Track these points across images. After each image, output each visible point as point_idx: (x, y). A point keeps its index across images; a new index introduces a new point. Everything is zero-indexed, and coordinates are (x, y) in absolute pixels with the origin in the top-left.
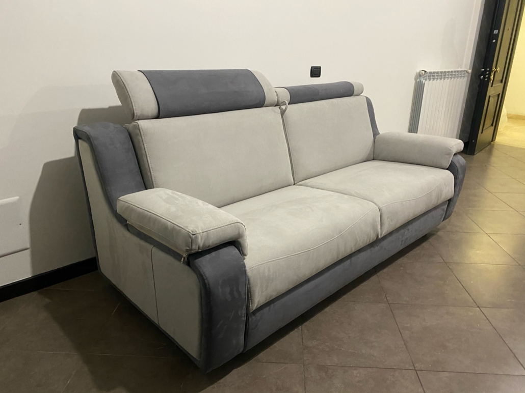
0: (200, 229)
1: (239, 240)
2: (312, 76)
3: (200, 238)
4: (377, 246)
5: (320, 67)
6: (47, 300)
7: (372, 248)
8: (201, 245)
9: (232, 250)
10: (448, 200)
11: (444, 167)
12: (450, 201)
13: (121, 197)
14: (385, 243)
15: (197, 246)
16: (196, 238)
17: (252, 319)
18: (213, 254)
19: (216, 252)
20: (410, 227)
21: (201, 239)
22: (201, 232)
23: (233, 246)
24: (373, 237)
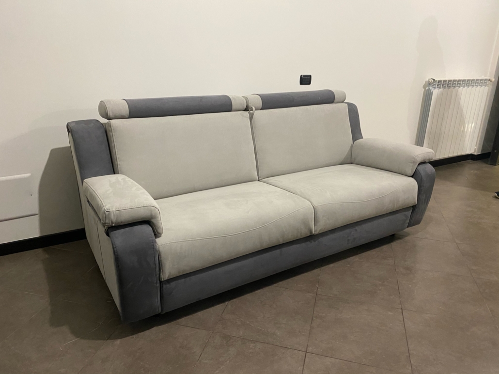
0: (114, 208)
1: (152, 220)
2: (301, 83)
3: (112, 215)
4: (315, 241)
5: (310, 76)
6: (47, 256)
7: (308, 242)
8: (114, 220)
9: (147, 229)
10: (413, 206)
11: (408, 174)
12: (414, 207)
13: (86, 179)
14: (324, 240)
15: (110, 221)
16: (109, 214)
17: (166, 287)
18: (127, 229)
19: (131, 228)
20: (358, 228)
21: (114, 216)
22: (114, 210)
23: (148, 225)
24: (305, 233)
